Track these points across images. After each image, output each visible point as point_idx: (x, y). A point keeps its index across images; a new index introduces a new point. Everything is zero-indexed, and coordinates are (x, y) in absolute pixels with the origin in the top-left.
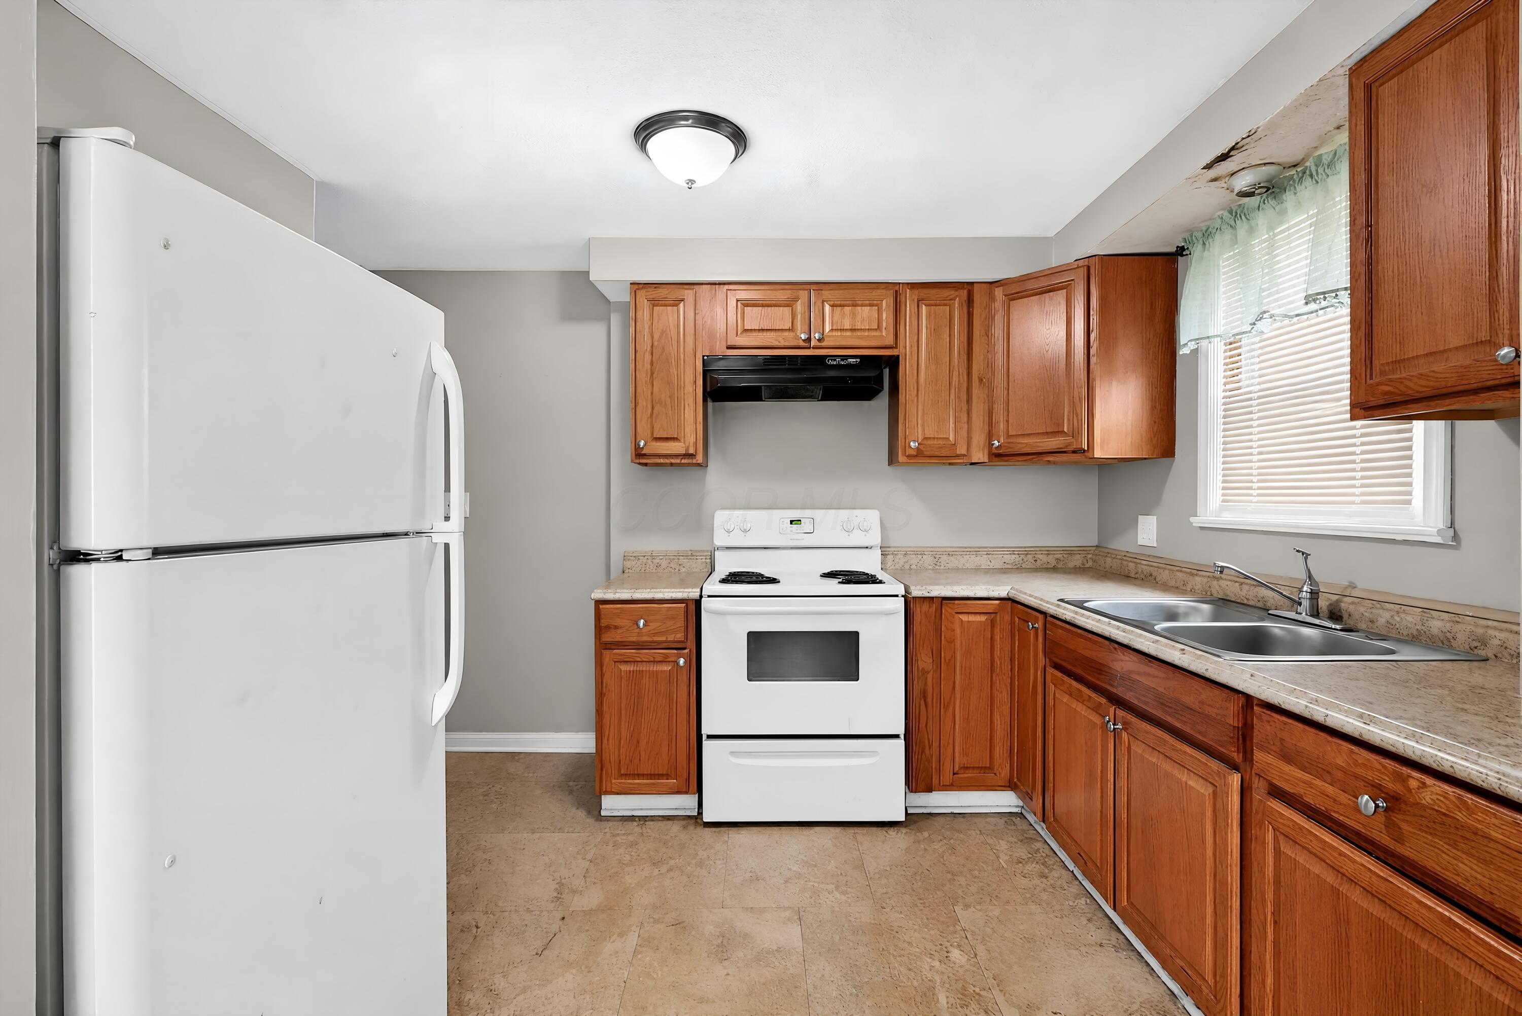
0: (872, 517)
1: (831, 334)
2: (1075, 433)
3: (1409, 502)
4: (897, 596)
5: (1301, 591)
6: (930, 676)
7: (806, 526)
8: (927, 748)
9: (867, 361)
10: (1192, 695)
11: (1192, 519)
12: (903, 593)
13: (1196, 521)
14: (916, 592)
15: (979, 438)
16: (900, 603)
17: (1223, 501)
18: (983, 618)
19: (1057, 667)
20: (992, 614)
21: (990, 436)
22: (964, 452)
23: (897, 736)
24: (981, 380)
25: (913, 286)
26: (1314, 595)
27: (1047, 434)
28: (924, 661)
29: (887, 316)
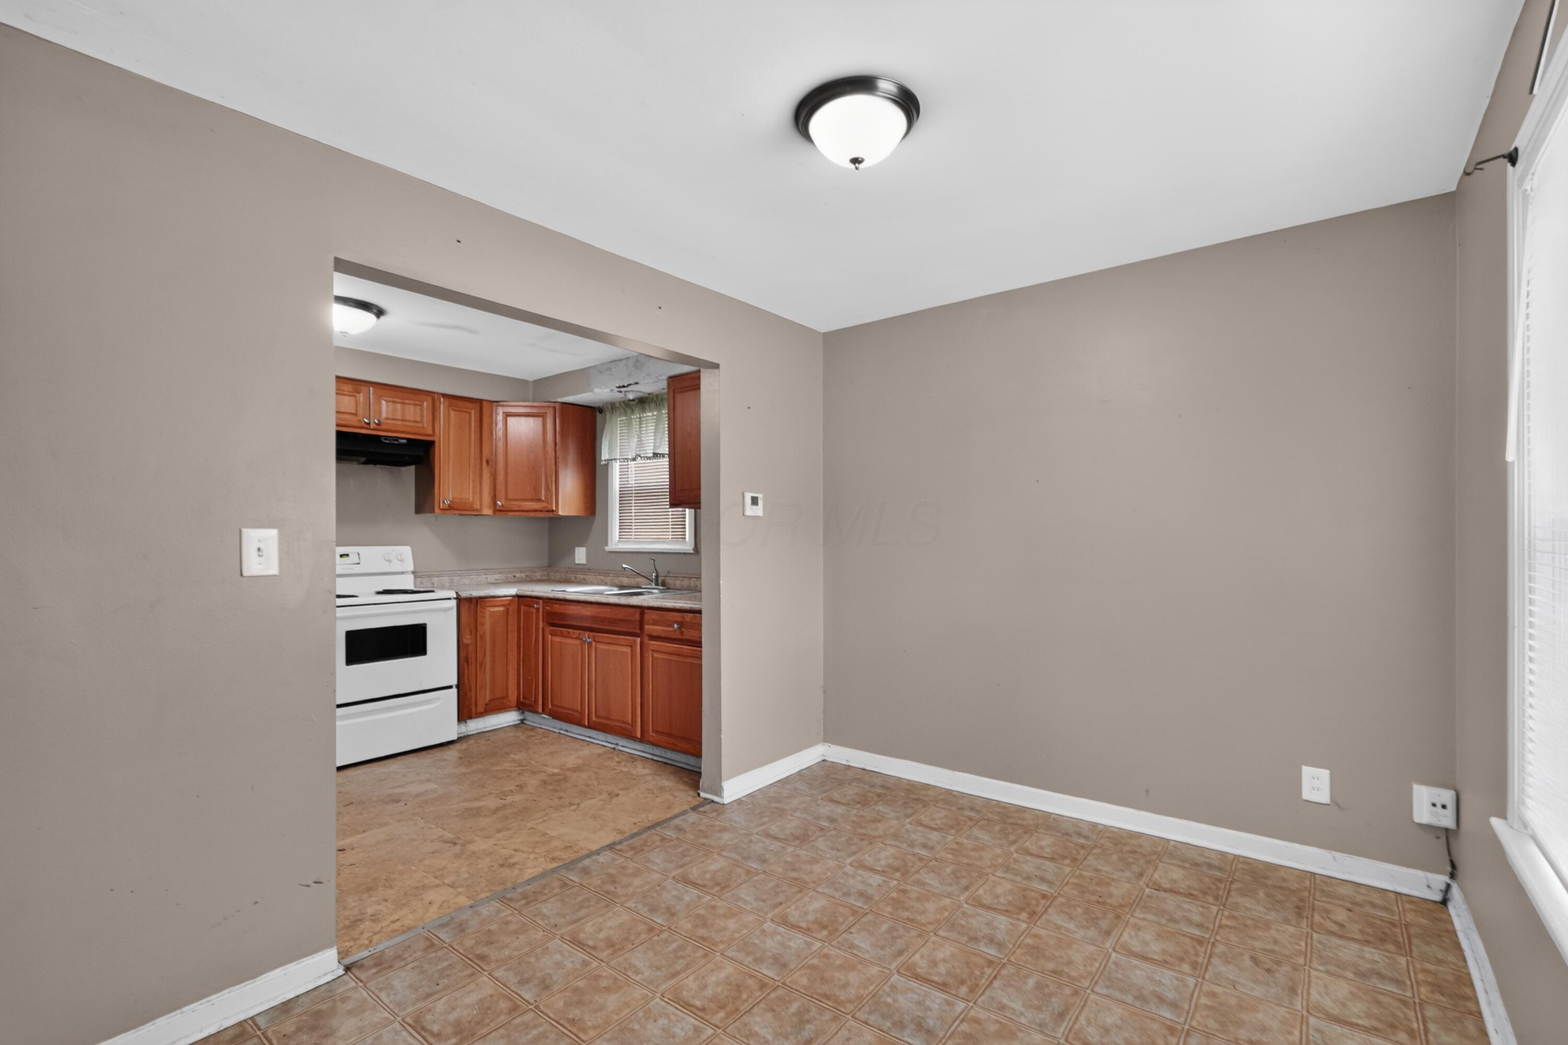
0: (406, 551)
1: (386, 421)
2: (548, 500)
3: (685, 538)
4: (450, 599)
5: (652, 576)
6: (470, 647)
7: (353, 558)
8: (468, 692)
9: (412, 443)
10: (620, 615)
11: (606, 548)
12: (455, 596)
13: (607, 549)
14: (464, 594)
15: (487, 498)
16: (453, 603)
17: (620, 538)
18: (501, 609)
19: (552, 625)
20: (507, 606)
21: (494, 498)
22: (478, 507)
23: (450, 687)
24: (488, 462)
25: (444, 395)
26: (657, 577)
27: (532, 500)
28: (467, 640)
29: (427, 413)
